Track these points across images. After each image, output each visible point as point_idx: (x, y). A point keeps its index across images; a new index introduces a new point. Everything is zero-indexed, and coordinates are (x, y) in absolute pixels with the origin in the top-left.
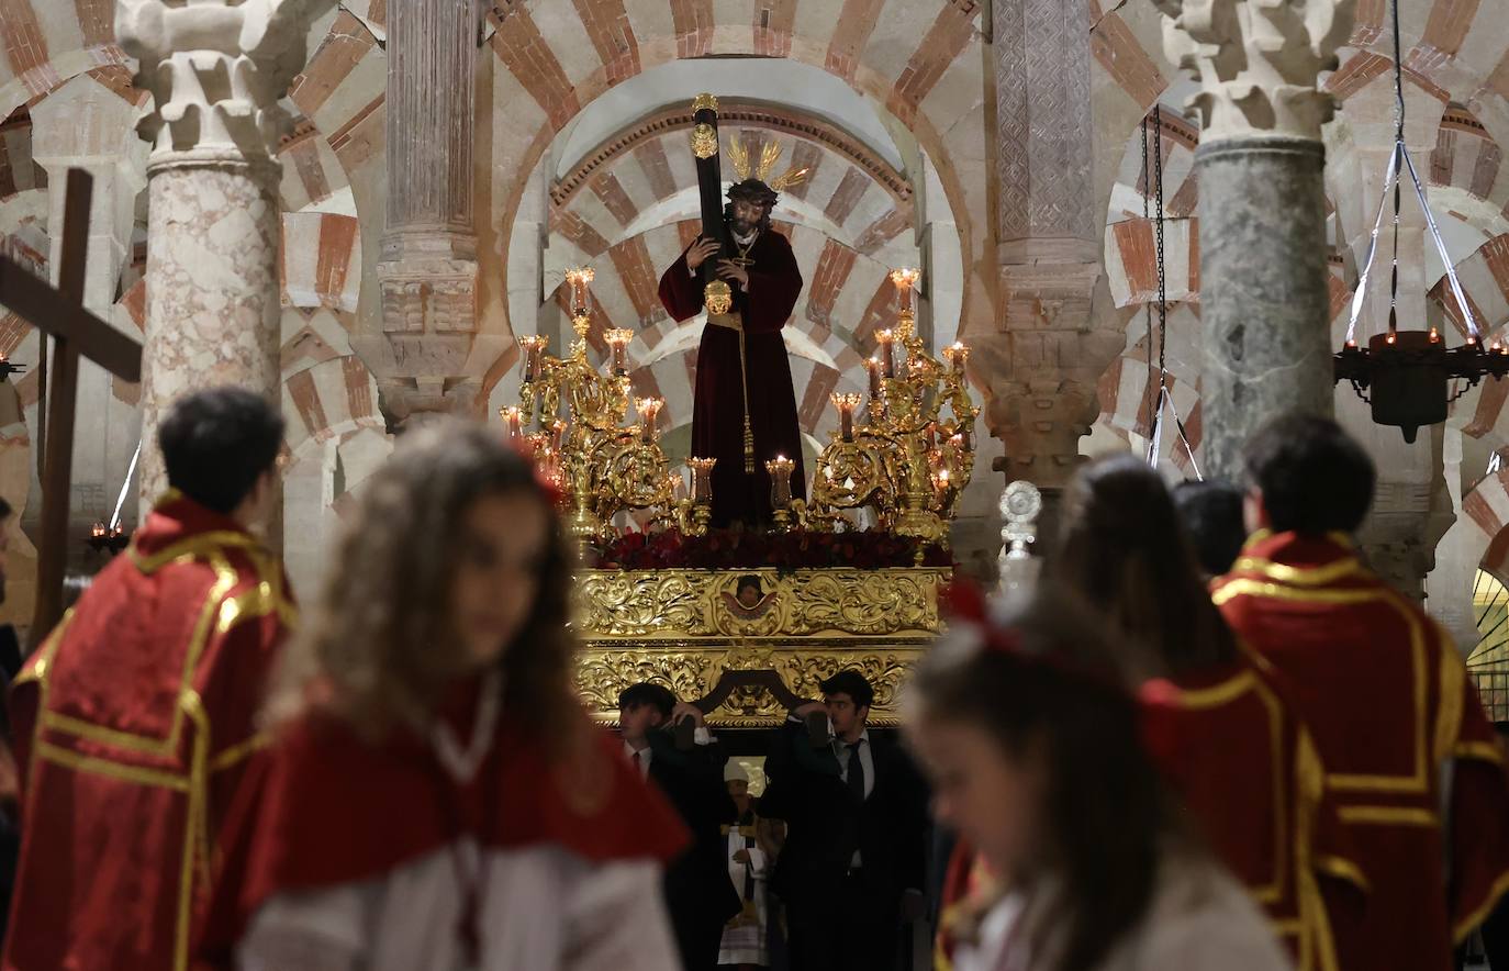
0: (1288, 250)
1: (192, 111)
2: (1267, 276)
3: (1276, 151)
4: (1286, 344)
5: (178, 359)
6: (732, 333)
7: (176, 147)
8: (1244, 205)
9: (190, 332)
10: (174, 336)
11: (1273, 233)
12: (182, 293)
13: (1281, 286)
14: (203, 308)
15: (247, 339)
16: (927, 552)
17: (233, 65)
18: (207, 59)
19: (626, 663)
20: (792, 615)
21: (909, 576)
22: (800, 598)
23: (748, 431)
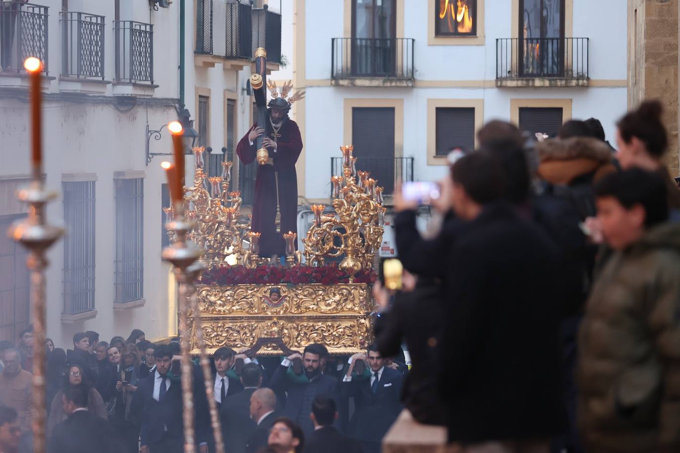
16: (355, 275)
19: (220, 327)
20: (294, 305)
21: (347, 287)
22: (298, 298)
23: (278, 213)
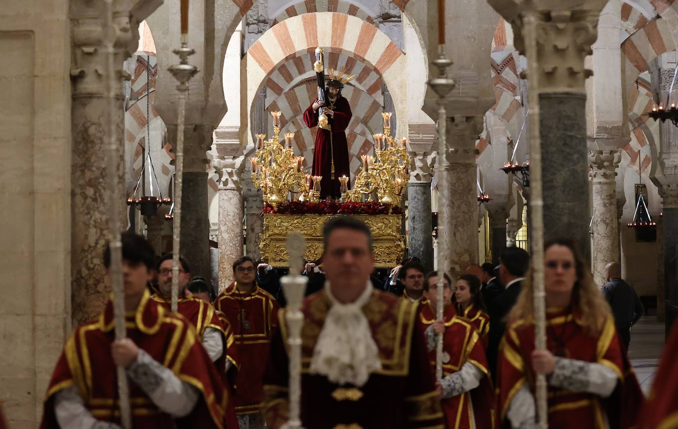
0: (423, 203)
1: (227, 179)
2: (419, 208)
3: (421, 185)
4: (422, 220)
5: (225, 224)
6: (329, 131)
7: (224, 186)
8: (415, 195)
9: (227, 219)
10: (225, 220)
11: (420, 200)
12: (226, 212)
13: (422, 210)
14: (230, 215)
15: (237, 220)
16: (393, 209)
17: (234, 171)
18: (229, 170)
21: (387, 218)
23: (333, 165)
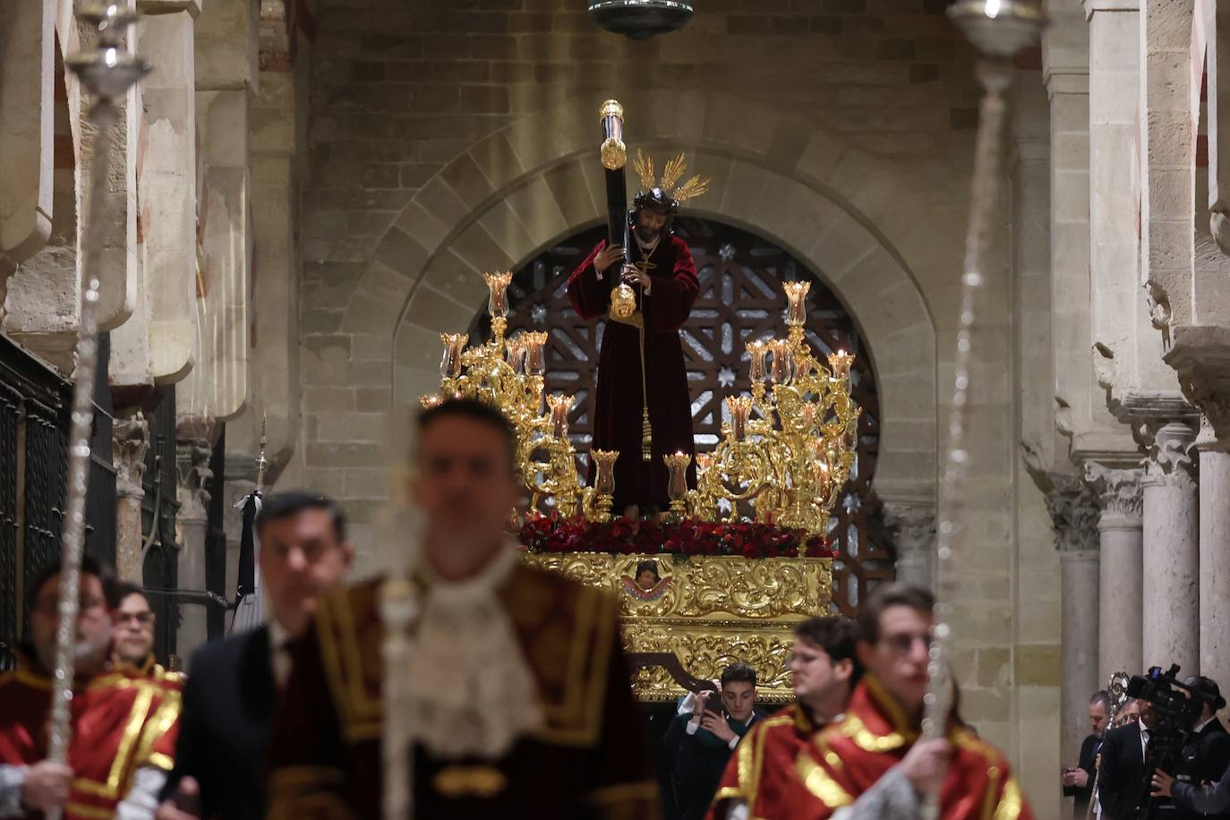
16: (809, 544)
20: (686, 598)
21: (793, 565)
22: (693, 583)
23: (646, 422)
